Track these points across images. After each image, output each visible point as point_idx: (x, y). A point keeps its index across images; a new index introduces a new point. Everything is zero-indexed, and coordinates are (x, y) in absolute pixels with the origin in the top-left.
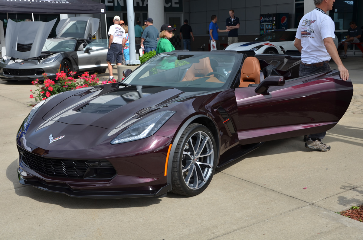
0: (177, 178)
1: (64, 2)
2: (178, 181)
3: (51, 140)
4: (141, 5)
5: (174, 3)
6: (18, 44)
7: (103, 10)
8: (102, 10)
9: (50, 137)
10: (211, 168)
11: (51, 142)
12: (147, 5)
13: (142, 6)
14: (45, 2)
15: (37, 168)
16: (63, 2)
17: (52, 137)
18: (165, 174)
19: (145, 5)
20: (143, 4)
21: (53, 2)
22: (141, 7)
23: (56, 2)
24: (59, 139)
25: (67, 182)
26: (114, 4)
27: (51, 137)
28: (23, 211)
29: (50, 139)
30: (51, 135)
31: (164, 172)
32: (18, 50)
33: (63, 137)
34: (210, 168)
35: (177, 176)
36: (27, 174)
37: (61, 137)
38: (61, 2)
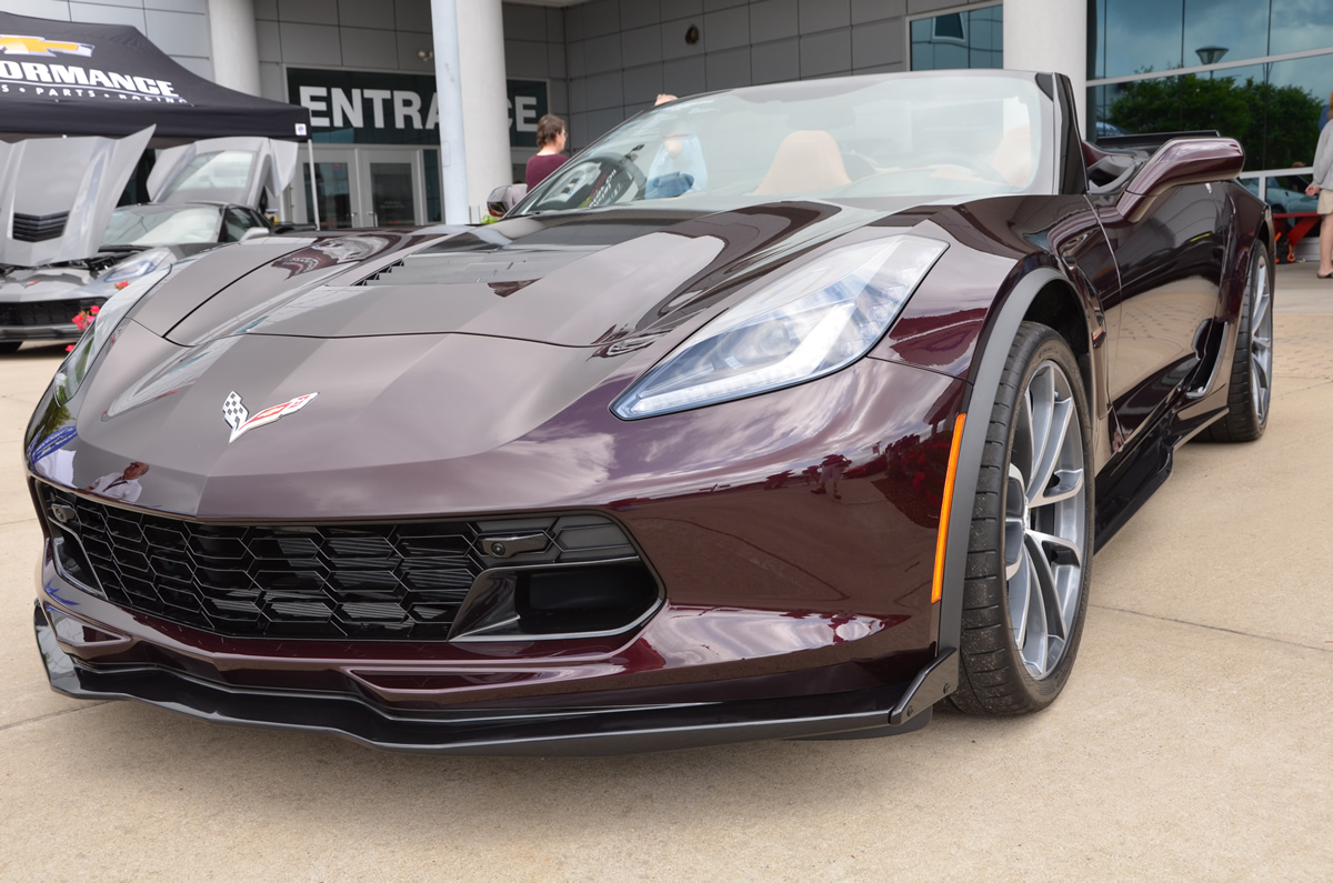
0: (985, 612)
1: (172, 101)
2: (988, 631)
3: (237, 420)
4: (417, 124)
5: (522, 120)
6: (16, 216)
7: (301, 129)
8: (297, 126)
9: (226, 408)
10: (1075, 563)
11: (235, 435)
12: (437, 125)
13: (421, 127)
14: (107, 96)
15: (154, 595)
16: (168, 100)
17: (238, 406)
18: (936, 594)
19: (430, 126)
20: (424, 121)
21: (134, 98)
22: (419, 130)
23: (147, 98)
24: (287, 411)
25: (350, 666)
26: (332, 121)
27: (231, 407)
28: (83, 856)
29: (231, 419)
30: (229, 399)
31: (930, 581)
32: (15, 237)
33: (305, 402)
34: (1072, 568)
35: (985, 603)
36: (90, 634)
37: (294, 401)
38: (163, 100)
